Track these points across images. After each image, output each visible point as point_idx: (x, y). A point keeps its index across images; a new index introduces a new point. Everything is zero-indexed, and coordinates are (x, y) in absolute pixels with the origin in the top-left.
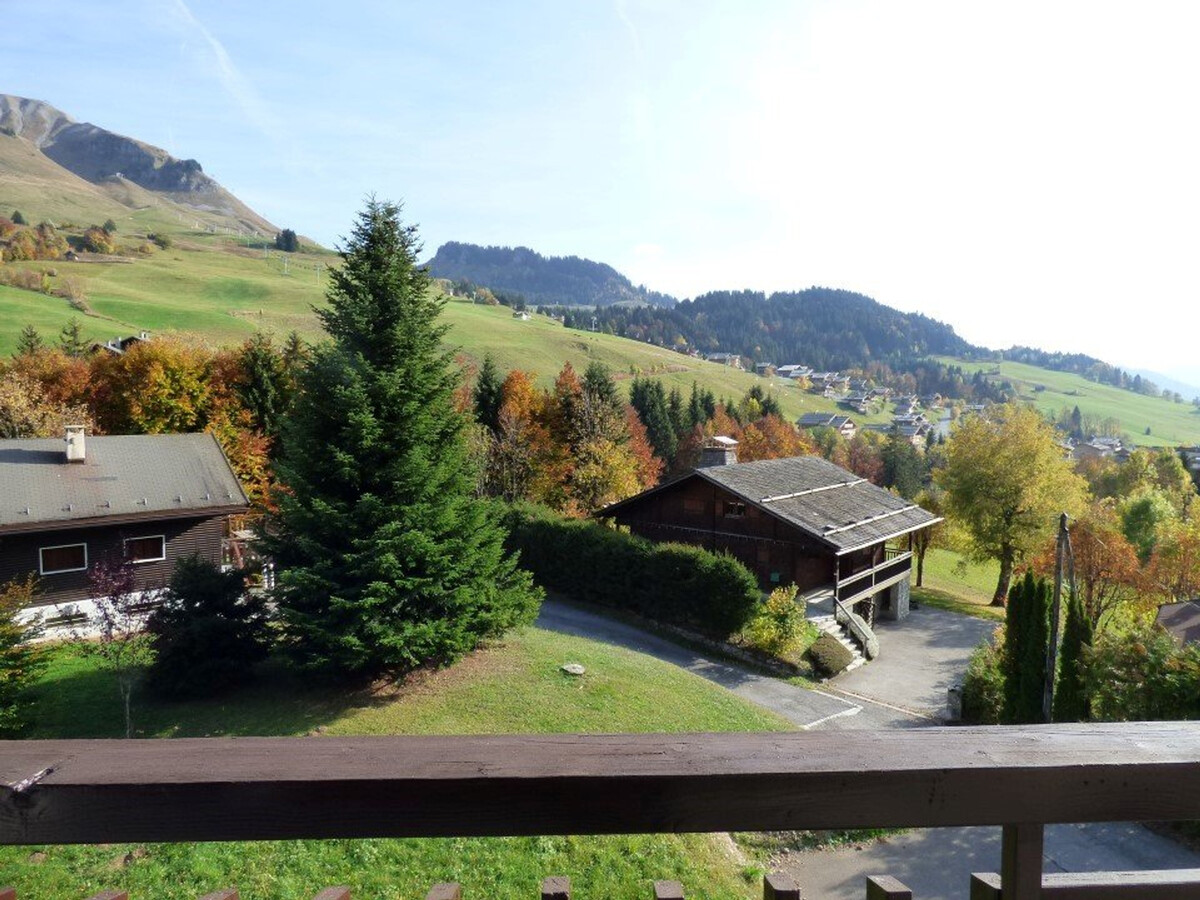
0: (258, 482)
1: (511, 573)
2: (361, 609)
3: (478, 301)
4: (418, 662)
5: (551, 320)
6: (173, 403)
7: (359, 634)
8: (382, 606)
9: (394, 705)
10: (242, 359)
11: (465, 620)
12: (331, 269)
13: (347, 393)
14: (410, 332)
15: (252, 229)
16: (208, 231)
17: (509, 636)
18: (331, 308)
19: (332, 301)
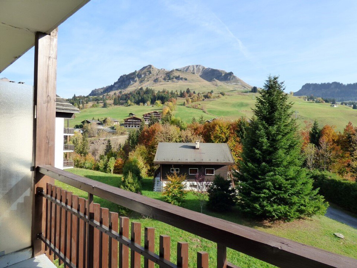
0: (240, 157)
1: (315, 195)
2: (260, 197)
3: (316, 102)
4: (277, 218)
5: (347, 106)
6: (220, 135)
7: (260, 205)
8: (267, 197)
9: (270, 229)
10: (238, 123)
11: (295, 208)
12: (257, 97)
13: (259, 133)
14: (280, 114)
15: (245, 88)
16: (234, 90)
17: (314, 217)
18: (257, 108)
19: (257, 107)
